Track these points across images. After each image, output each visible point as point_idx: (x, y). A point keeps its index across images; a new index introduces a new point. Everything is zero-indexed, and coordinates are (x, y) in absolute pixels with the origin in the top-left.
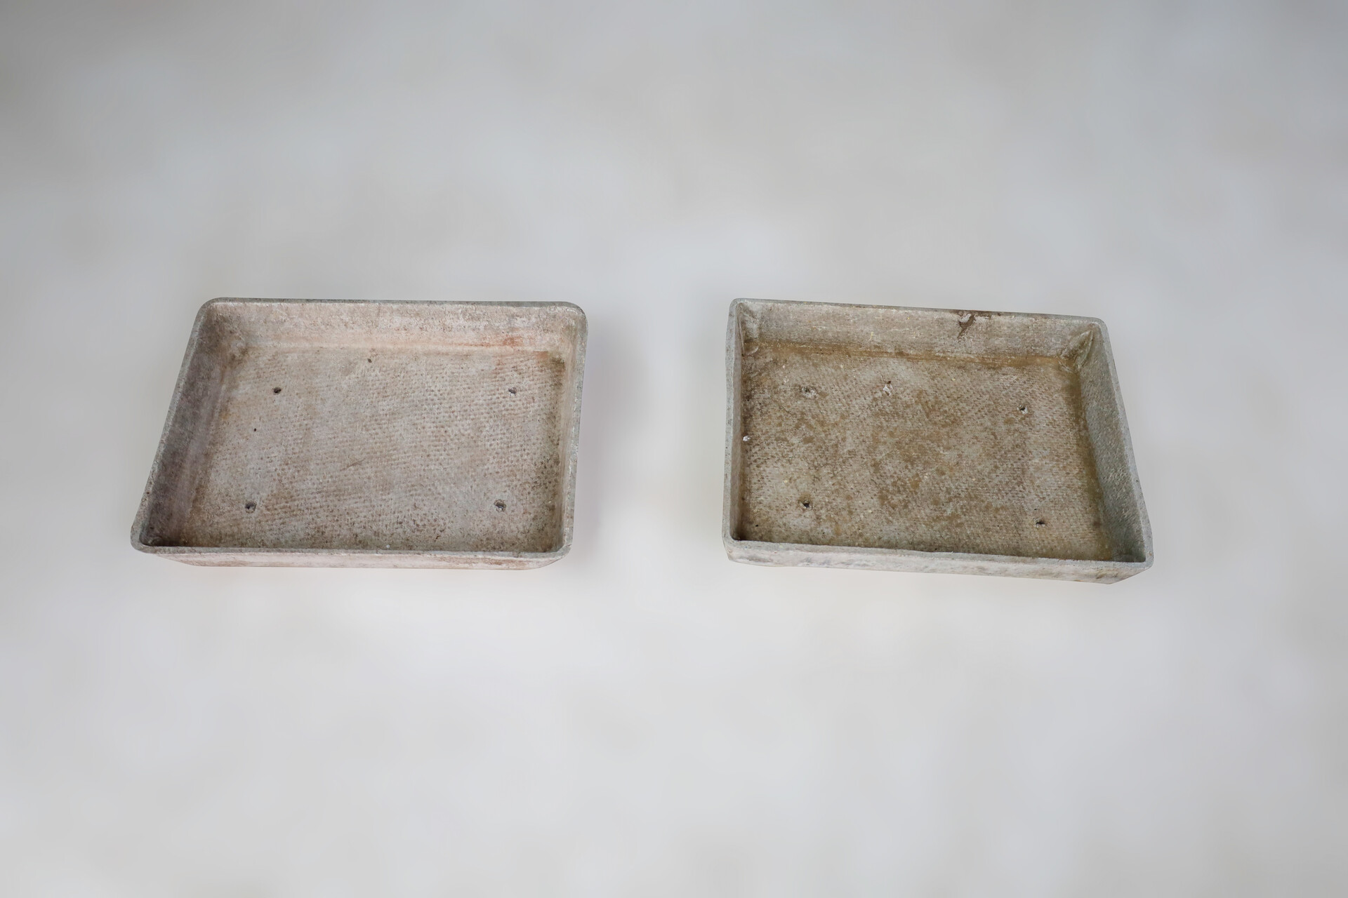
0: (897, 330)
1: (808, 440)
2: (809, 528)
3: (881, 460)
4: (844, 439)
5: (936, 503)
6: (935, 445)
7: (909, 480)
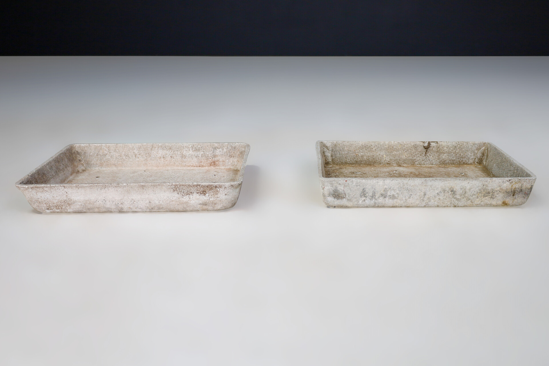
0: (396, 153)
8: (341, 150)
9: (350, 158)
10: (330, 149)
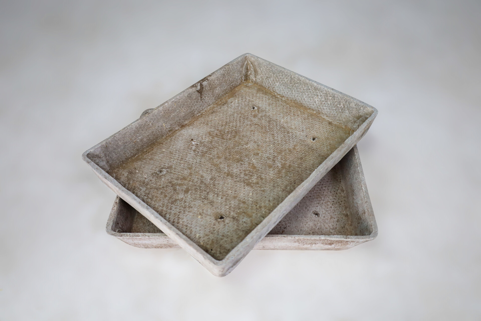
0: (174, 114)
1: (187, 191)
2: (235, 227)
3: (228, 170)
4: (202, 176)
5: (270, 167)
6: (240, 147)
7: (249, 168)
8: (115, 149)
9: (130, 151)
10: (102, 155)
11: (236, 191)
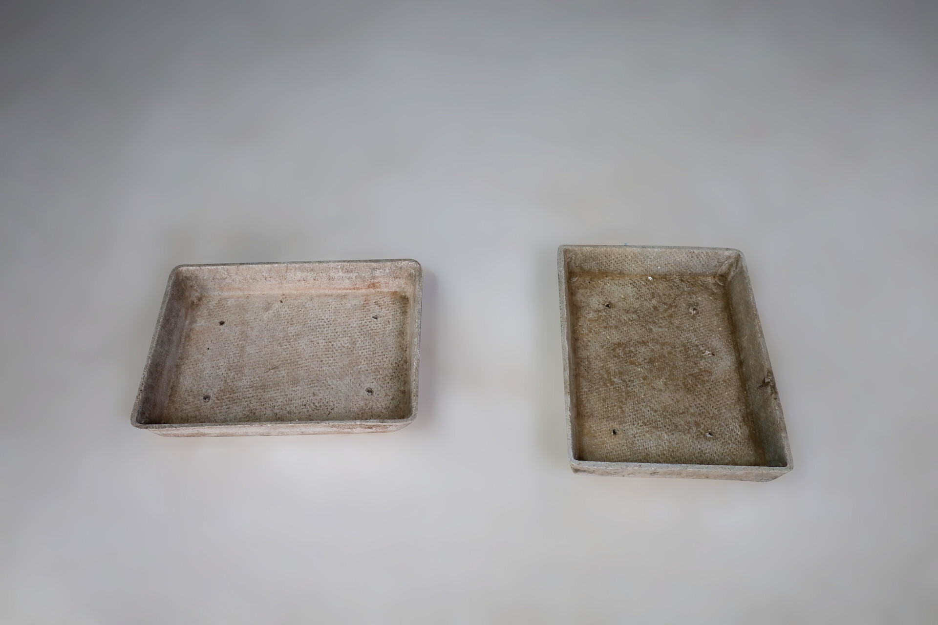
0: (751, 349)
1: (655, 308)
2: (591, 306)
3: (648, 346)
4: (660, 327)
5: (621, 373)
6: (667, 376)
7: (635, 359)
11: (622, 332)
